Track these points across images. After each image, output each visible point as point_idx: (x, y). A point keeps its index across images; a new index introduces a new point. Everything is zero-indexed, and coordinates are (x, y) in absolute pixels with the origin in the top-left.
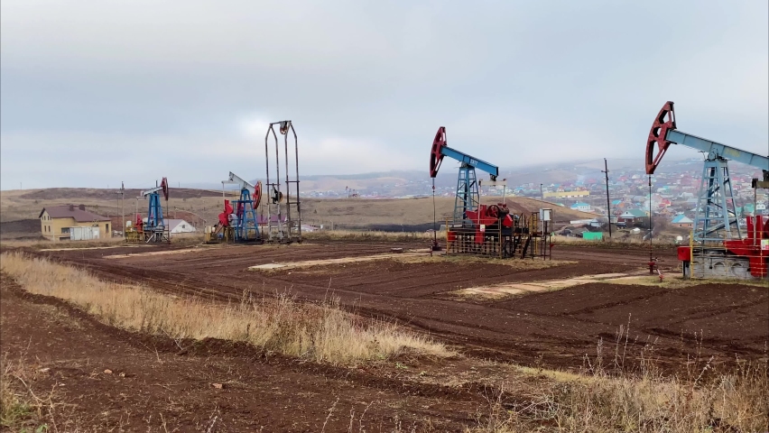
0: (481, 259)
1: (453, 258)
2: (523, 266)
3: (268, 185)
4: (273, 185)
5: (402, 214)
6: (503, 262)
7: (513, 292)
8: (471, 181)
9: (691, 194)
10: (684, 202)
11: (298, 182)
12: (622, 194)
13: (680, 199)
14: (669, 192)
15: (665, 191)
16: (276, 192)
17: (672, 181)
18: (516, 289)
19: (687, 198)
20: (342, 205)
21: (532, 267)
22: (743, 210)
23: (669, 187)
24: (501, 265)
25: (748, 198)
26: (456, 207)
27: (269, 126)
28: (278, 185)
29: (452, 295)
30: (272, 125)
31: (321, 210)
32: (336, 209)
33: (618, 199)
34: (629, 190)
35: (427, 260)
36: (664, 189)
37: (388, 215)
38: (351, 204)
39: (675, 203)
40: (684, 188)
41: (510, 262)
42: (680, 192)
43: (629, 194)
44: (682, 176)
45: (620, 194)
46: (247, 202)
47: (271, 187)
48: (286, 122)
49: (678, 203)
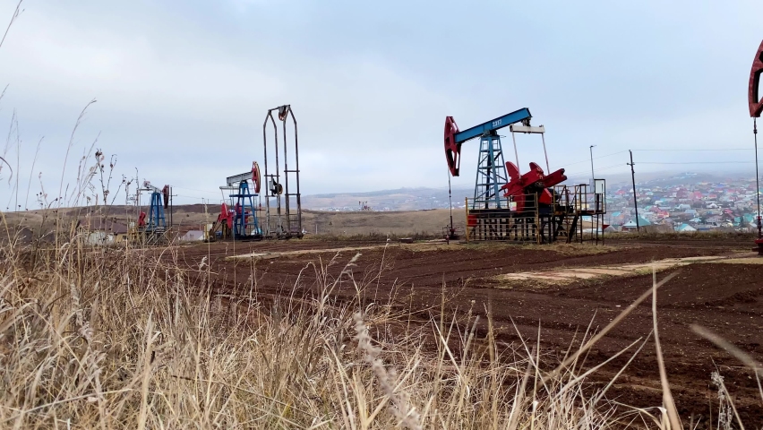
0: (511, 245)
1: (475, 245)
2: (572, 252)
3: (266, 176)
4: (272, 176)
5: (412, 225)
6: (544, 248)
7: (585, 276)
8: (495, 153)
9: (688, 206)
10: (681, 213)
11: (297, 171)
12: (621, 207)
13: (677, 210)
14: (667, 204)
15: (662, 203)
16: (275, 184)
17: (668, 194)
18: (586, 274)
19: (684, 210)
20: (355, 217)
21: (584, 252)
22: (742, 220)
23: (666, 200)
24: (542, 250)
25: (745, 208)
26: (477, 185)
27: (267, 112)
28: (278, 176)
29: (488, 281)
30: (270, 111)
31: (336, 222)
32: (350, 221)
33: (618, 211)
34: (627, 203)
35: (444, 247)
36: (661, 201)
37: (398, 226)
38: (364, 216)
39: (673, 214)
40: (680, 200)
41: (553, 247)
42: (677, 204)
43: (627, 206)
44: (678, 189)
45: (618, 207)
46: (247, 196)
47: (269, 179)
48: (285, 107)
49: (676, 214)
